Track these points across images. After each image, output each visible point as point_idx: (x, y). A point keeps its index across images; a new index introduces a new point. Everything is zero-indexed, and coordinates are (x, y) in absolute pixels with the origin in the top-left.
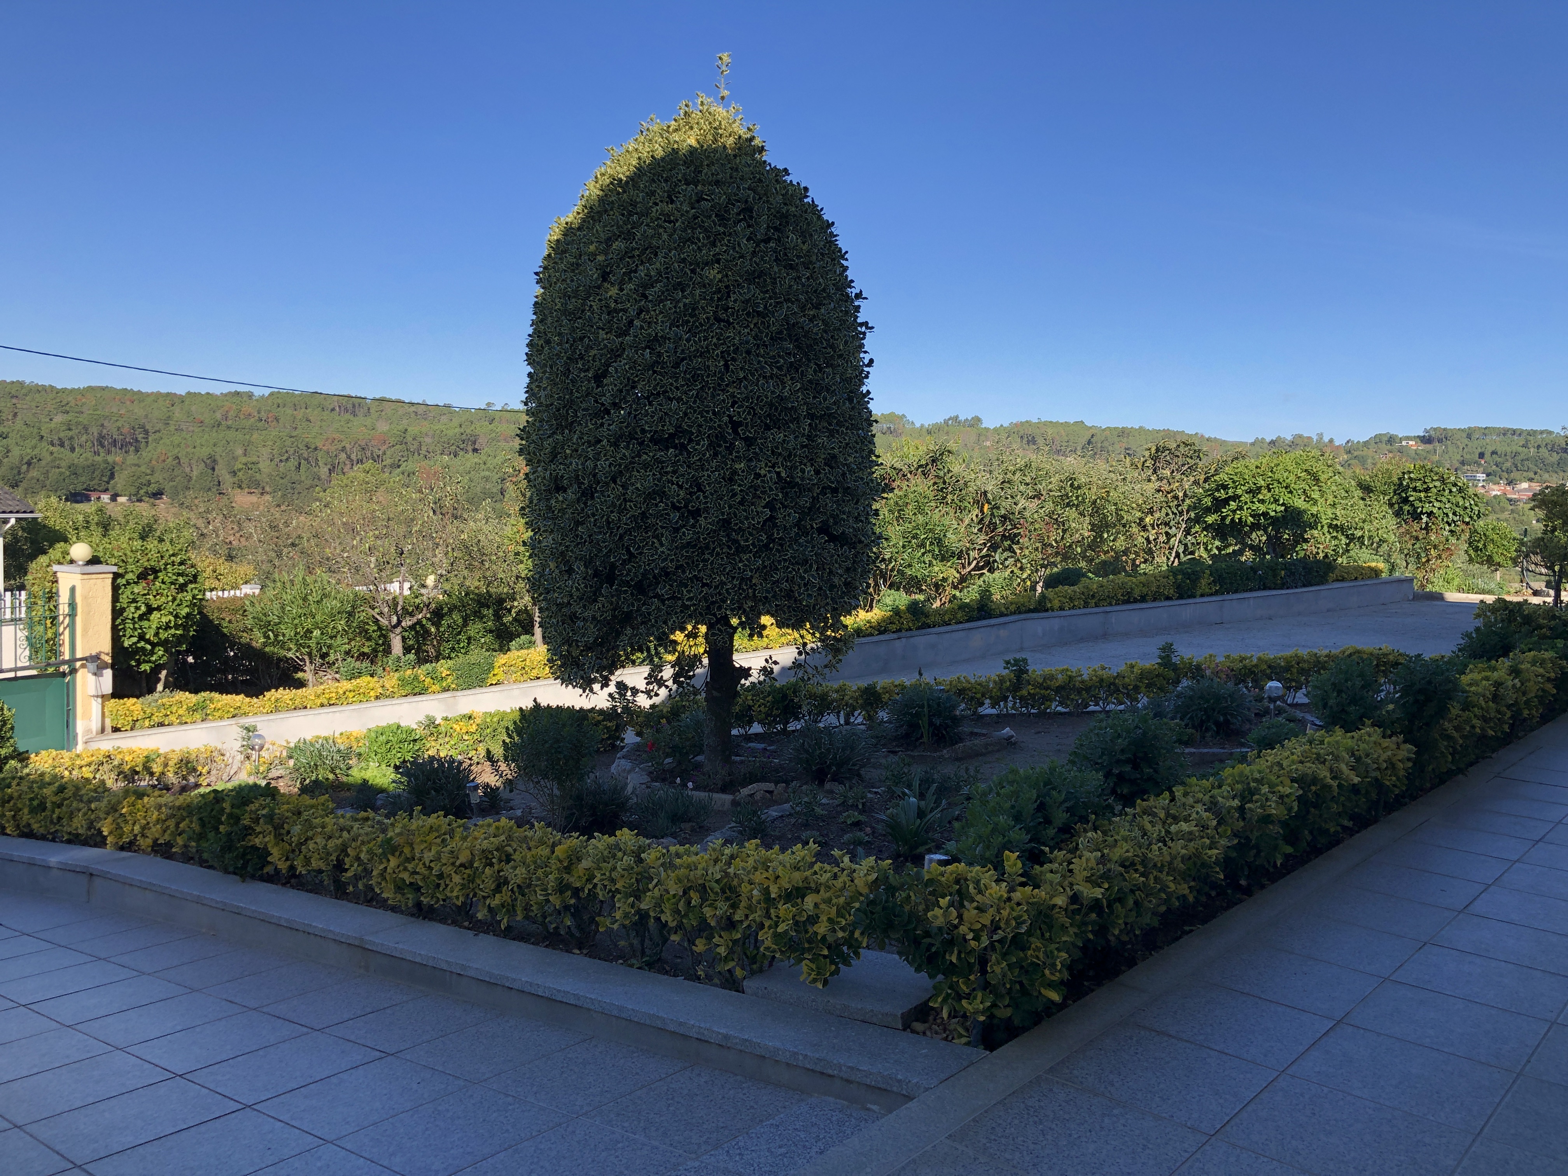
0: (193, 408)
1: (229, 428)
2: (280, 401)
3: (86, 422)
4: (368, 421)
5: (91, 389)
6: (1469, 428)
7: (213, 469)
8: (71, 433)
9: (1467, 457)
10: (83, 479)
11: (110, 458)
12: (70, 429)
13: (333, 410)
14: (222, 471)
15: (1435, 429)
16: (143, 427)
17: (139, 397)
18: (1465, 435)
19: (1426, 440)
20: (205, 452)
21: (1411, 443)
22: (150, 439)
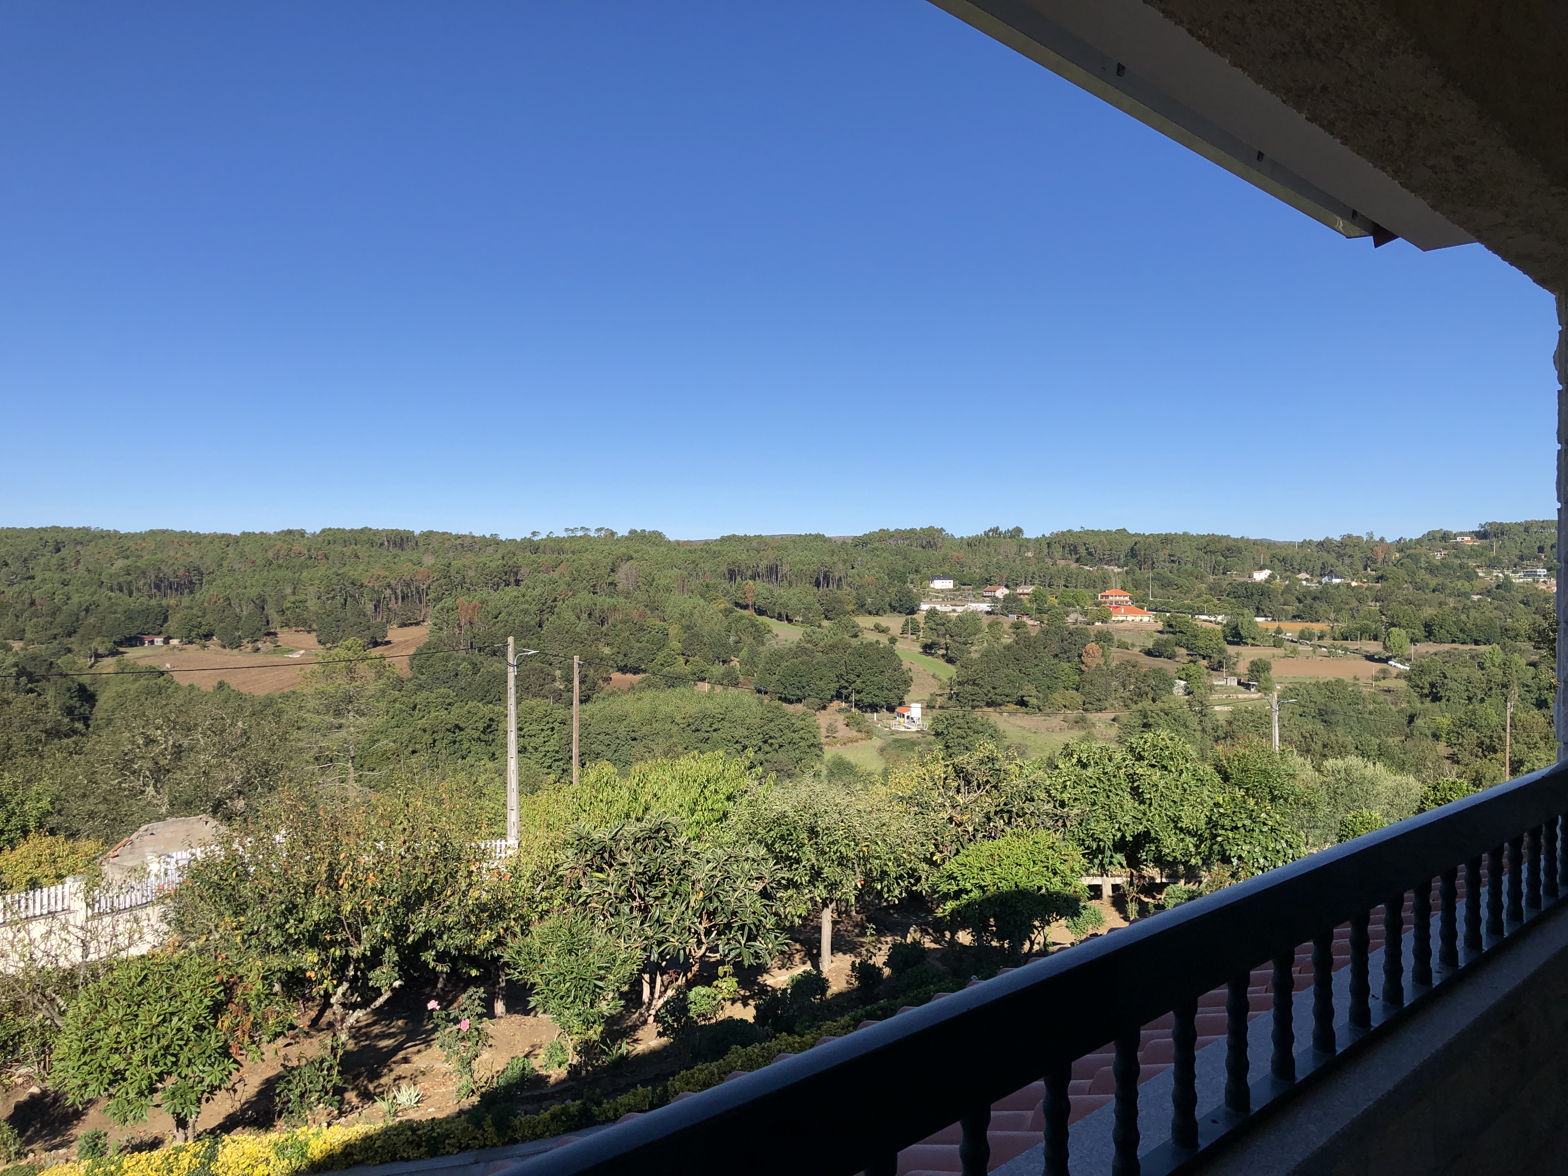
0: (247, 549)
1: (280, 566)
2: (330, 538)
3: (143, 567)
4: (415, 556)
5: (152, 533)
6: (1526, 522)
7: (263, 609)
8: (129, 578)
9: (1526, 552)
10: (138, 623)
11: (164, 602)
12: (129, 574)
13: (382, 544)
14: (271, 611)
15: (1490, 524)
16: (197, 569)
17: (196, 539)
18: (1522, 529)
19: (1481, 535)
20: (253, 592)
21: (1466, 538)
22: (204, 580)
